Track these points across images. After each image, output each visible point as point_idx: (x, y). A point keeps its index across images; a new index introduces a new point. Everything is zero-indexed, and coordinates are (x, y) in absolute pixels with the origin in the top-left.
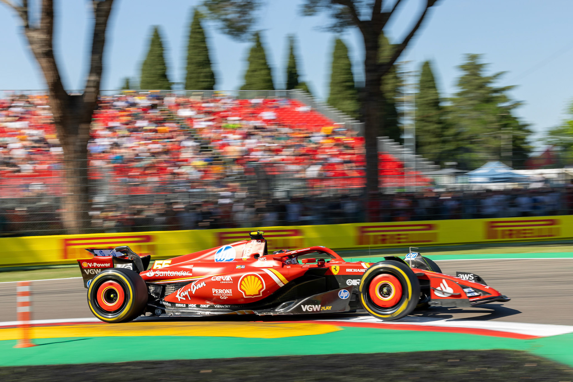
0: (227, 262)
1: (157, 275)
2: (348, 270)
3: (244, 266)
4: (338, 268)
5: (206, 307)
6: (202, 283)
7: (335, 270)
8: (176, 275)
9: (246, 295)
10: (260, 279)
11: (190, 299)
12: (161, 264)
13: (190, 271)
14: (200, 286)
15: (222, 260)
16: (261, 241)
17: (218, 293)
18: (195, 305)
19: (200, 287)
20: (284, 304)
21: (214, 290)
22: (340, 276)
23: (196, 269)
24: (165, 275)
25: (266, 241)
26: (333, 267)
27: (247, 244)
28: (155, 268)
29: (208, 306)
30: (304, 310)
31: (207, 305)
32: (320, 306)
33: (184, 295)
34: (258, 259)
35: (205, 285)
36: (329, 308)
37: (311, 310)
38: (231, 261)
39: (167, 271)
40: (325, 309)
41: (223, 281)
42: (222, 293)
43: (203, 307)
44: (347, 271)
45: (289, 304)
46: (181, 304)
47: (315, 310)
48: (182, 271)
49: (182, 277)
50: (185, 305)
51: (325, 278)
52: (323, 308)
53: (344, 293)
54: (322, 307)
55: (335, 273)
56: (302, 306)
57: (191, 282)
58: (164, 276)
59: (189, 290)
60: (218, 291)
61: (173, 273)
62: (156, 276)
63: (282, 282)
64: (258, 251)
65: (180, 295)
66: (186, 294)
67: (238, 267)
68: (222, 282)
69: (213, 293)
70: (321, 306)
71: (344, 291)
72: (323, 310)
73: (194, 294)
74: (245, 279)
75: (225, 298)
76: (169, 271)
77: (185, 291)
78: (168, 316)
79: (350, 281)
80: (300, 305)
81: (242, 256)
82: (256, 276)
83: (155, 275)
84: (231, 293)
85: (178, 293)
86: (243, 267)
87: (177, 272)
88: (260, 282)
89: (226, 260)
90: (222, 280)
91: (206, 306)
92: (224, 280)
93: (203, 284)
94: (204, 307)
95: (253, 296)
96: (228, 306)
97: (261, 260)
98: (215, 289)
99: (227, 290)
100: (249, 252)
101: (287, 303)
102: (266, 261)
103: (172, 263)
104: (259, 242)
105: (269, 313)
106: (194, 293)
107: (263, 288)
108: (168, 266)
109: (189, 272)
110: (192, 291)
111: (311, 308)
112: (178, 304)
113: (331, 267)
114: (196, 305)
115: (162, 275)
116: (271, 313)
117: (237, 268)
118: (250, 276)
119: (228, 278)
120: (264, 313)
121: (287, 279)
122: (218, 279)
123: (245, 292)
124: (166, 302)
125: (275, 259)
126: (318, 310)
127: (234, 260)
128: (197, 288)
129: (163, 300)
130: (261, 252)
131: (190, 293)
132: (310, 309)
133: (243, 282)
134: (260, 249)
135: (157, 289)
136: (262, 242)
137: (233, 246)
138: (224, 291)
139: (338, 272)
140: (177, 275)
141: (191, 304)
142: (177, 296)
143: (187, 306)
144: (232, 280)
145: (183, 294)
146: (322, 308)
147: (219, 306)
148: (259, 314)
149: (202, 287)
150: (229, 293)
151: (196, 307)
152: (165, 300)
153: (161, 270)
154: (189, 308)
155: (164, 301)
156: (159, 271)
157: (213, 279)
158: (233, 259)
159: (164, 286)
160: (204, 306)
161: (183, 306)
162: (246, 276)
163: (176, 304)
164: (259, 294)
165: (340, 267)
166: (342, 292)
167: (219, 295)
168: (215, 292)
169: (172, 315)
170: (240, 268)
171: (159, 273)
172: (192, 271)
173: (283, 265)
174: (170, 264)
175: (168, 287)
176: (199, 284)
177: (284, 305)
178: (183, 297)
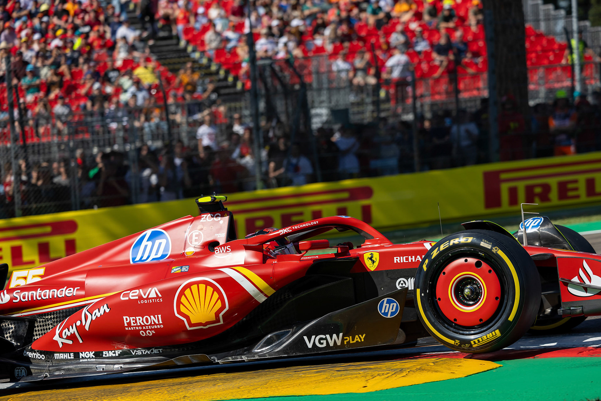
0: (155, 261)
1: (16, 298)
2: (396, 260)
3: (187, 267)
4: (376, 256)
5: (114, 355)
6: (102, 307)
7: (370, 261)
8: (53, 296)
9: (191, 325)
10: (215, 289)
11: (81, 342)
12: (25, 278)
13: (81, 285)
14: (98, 313)
15: (145, 259)
16: (220, 215)
17: (136, 325)
18: (91, 354)
19: (99, 316)
20: (269, 336)
21: (126, 319)
22: (381, 272)
23: (92, 282)
24: (32, 297)
25: (231, 214)
26: (367, 255)
27: (193, 223)
28: (12, 286)
29: (118, 352)
30: (310, 346)
31: (116, 351)
32: (341, 335)
33: (69, 335)
34: (214, 250)
35: (108, 311)
36: (360, 338)
37: (325, 345)
38: (162, 260)
39: (35, 289)
40: (353, 340)
41: (144, 299)
42: (143, 324)
43: (108, 356)
44: (395, 262)
45: (279, 337)
46: (65, 353)
47: (331, 344)
48: (66, 287)
49: (66, 299)
50: (72, 354)
51: (350, 278)
52: (349, 339)
53: (388, 305)
54: (345, 338)
55: (372, 267)
56: (305, 338)
57: (83, 307)
58: (30, 299)
59: (78, 323)
60: (134, 321)
61: (48, 293)
62: (14, 301)
63: (261, 292)
64: (216, 235)
65: (60, 336)
66: (73, 333)
67: (176, 270)
68: (142, 302)
69: (126, 325)
70: (343, 336)
71: (389, 302)
72: (349, 342)
73: (87, 330)
74: (188, 291)
75: (149, 333)
76: (39, 289)
77: (71, 327)
78: (40, 378)
79: (402, 282)
80: (301, 337)
81: (184, 249)
82: (207, 283)
83: (11, 300)
84: (161, 322)
85: (58, 332)
86: (185, 269)
87: (56, 290)
88: (216, 295)
89: (153, 259)
90: (141, 298)
91: (115, 353)
92: (145, 297)
93: (105, 309)
94: (110, 356)
95: (205, 324)
96: (159, 351)
97: (221, 252)
98: (127, 317)
99: (152, 317)
100: (197, 238)
101: (276, 335)
102: (231, 253)
103: (47, 273)
104: (216, 217)
105: (239, 357)
106: (87, 328)
107: (223, 306)
108: (39, 279)
109: (79, 288)
110: (84, 324)
111: (325, 342)
112: (58, 354)
113: (363, 255)
114: (93, 352)
115: (26, 299)
116: (243, 357)
117: (172, 272)
118: (196, 285)
119: (153, 292)
120: (230, 358)
121: (271, 285)
122: (133, 295)
123: (187, 317)
124: (35, 352)
125: (247, 248)
126: (339, 343)
127: (168, 258)
128: (94, 318)
129: (30, 348)
130: (222, 237)
131: (80, 329)
132: (322, 344)
133: (183, 299)
134: (218, 231)
135: (19, 327)
136: (222, 216)
137: (165, 229)
138: (147, 319)
139: (376, 264)
140: (55, 297)
141: (83, 353)
142: (56, 338)
143: (77, 356)
144: (160, 296)
145: (67, 332)
146: (347, 339)
147: (139, 353)
148: (219, 361)
149: (102, 314)
150: (157, 323)
151: (94, 357)
152: (32, 348)
153: (23, 289)
154: (81, 361)
155: (32, 351)
156: (19, 291)
157: (123, 297)
158: (167, 255)
159: (31, 321)
160: (111, 354)
161: (69, 358)
162: (189, 286)
163: (55, 354)
164: (218, 320)
165: (380, 254)
166: (385, 304)
167: (137, 328)
168: (129, 324)
169: (46, 376)
170: (179, 271)
171: (19, 296)
172: (84, 287)
173: (265, 259)
174: (42, 276)
175: (40, 322)
176: (97, 310)
177: (268, 339)
178: (68, 338)
